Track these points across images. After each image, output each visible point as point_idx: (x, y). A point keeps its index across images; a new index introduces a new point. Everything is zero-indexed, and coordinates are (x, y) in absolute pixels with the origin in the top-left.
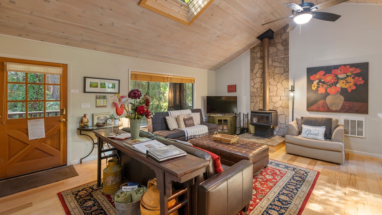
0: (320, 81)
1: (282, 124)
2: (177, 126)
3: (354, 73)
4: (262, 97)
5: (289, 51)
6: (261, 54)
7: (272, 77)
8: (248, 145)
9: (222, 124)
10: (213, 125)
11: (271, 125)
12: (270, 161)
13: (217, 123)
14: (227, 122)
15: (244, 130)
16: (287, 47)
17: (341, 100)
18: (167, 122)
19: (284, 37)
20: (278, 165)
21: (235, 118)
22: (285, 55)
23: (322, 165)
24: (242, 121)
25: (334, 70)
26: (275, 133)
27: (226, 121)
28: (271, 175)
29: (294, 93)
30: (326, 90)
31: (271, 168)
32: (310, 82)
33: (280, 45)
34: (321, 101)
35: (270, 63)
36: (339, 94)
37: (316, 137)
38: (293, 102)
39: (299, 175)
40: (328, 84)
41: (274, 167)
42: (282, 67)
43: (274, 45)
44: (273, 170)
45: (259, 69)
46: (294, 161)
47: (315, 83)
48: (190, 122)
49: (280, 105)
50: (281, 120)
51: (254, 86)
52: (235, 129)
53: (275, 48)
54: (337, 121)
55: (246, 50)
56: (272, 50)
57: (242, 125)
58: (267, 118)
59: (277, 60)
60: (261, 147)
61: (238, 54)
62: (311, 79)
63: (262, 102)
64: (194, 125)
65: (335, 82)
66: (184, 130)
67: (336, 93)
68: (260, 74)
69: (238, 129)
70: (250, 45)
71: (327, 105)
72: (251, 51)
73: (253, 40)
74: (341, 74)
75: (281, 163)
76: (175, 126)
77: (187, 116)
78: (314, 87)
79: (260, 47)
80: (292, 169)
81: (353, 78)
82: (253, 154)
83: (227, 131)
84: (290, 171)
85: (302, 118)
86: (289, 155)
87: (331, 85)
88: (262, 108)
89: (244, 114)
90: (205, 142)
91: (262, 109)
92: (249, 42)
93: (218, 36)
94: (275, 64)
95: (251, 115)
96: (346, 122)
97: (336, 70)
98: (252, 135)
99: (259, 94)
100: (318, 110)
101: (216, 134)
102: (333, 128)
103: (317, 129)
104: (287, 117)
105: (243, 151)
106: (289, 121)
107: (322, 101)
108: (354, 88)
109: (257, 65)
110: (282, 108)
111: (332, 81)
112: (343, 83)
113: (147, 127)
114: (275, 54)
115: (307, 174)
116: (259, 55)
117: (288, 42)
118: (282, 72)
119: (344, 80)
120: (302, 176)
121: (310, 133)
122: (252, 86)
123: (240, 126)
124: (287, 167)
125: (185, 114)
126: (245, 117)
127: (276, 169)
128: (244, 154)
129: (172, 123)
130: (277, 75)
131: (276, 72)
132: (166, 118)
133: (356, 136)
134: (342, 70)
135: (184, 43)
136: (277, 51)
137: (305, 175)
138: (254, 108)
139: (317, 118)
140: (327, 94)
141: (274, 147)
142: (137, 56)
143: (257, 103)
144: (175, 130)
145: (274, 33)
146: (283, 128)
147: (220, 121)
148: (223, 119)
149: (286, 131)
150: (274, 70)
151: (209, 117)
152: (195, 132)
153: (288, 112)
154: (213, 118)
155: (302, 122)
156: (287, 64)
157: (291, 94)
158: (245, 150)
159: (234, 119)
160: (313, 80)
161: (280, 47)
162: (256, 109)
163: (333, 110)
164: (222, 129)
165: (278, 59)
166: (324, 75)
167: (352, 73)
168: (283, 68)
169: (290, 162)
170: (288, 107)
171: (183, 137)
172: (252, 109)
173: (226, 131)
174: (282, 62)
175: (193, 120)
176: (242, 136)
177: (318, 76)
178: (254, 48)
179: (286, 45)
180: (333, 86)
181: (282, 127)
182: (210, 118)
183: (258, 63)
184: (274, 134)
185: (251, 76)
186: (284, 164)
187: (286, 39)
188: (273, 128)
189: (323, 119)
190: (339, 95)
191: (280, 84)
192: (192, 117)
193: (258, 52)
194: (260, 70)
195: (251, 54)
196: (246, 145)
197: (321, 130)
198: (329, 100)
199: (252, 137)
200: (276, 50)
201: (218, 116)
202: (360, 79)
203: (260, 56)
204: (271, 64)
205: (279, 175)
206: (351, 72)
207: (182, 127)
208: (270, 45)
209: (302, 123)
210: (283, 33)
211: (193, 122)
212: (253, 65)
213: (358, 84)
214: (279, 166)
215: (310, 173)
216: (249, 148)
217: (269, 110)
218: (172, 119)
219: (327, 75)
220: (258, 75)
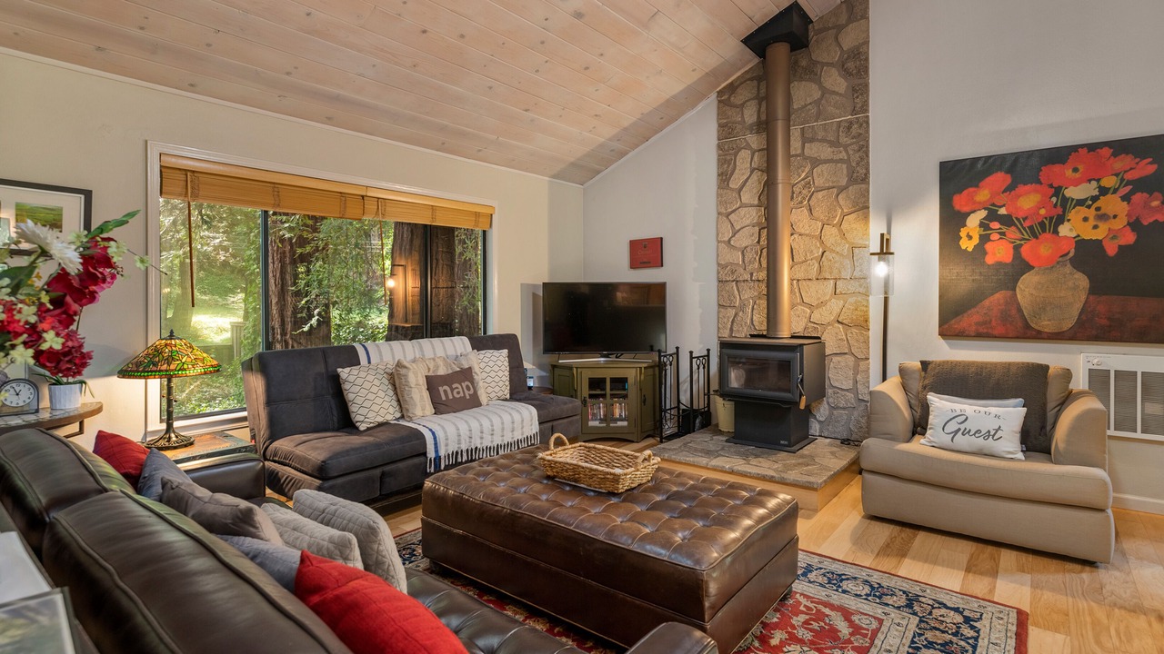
0: (992, 216)
1: (843, 393)
2: (391, 410)
3: (1129, 176)
4: (763, 286)
5: (868, 96)
6: (759, 111)
7: (801, 202)
8: (704, 495)
9: (604, 396)
10: (563, 403)
11: (801, 395)
12: (803, 559)
13: (585, 390)
14: (624, 389)
15: (694, 420)
16: (861, 81)
17: (1076, 288)
18: (345, 393)
19: (848, 40)
20: (836, 580)
21: (657, 369)
22: (854, 112)
23: (1022, 570)
24: (685, 382)
25: (1050, 165)
26: (815, 428)
27: (620, 383)
28: (812, 642)
29: (888, 262)
30: (1017, 248)
31: (811, 605)
32: (951, 221)
33: (834, 72)
34: (997, 296)
35: (796, 145)
36: (1069, 265)
37: (990, 444)
38: (886, 300)
39: (940, 638)
40: (1027, 224)
41: (821, 594)
42: (841, 161)
43: (812, 73)
44: (818, 611)
45: (752, 172)
46: (902, 554)
47: (974, 221)
48: (460, 390)
49: (835, 313)
50: (838, 375)
51: (732, 243)
52: (658, 414)
53: (814, 87)
54: (1067, 375)
55: (703, 96)
56: (804, 93)
57: (685, 398)
58: (785, 367)
59: (821, 134)
60: (762, 505)
61: (672, 111)
62: (957, 207)
63: (764, 303)
64: (478, 404)
65: (1051, 219)
66: (420, 428)
67: (1058, 263)
68: (755, 191)
69: (668, 416)
70: (714, 75)
71: (1020, 310)
72: (719, 101)
73: (729, 51)
74: (1076, 183)
75: (850, 571)
76: (383, 412)
77: (446, 364)
78: (970, 237)
79: (755, 83)
80: (902, 601)
81: (1126, 198)
82: (726, 547)
83: (625, 423)
84: (894, 614)
85: (925, 364)
86: (878, 527)
87: (1037, 229)
88: (762, 327)
89: (691, 353)
90: (501, 488)
91: (765, 333)
92: (712, 61)
93: (579, 15)
94: (813, 150)
95: (721, 357)
96: (1099, 379)
97: (1057, 168)
98: (725, 439)
99: (752, 274)
100: (983, 334)
101: (559, 443)
102: (1051, 404)
103: (994, 410)
104: (861, 363)
105: (675, 531)
106: (868, 377)
107: (999, 297)
108: (1130, 238)
109: (744, 155)
110: (840, 326)
111: (1043, 212)
112: (1086, 219)
113: (244, 419)
114: (814, 111)
115: (972, 627)
116: (750, 115)
117: (867, 59)
118: (844, 182)
119: (1089, 207)
120: (955, 639)
121: (962, 427)
122: (724, 242)
123: (679, 401)
124: (878, 593)
125: (443, 355)
126: (695, 367)
127: (832, 607)
128: (678, 549)
129: (371, 396)
130: (820, 195)
131: (819, 182)
132: (338, 376)
133: (1139, 435)
134: (1081, 168)
135: (424, 32)
136: (823, 96)
137: (968, 632)
138: (731, 329)
139: (987, 363)
140: (1021, 267)
141: (816, 490)
142: (192, 85)
143: (742, 307)
144: (382, 428)
145: (810, 26)
146: (844, 408)
147: (596, 384)
148: (608, 374)
149: (858, 422)
150: (811, 173)
151: (554, 367)
152: (476, 434)
153: (867, 342)
154: (566, 373)
155: (927, 382)
156: (861, 148)
157: (880, 269)
158: (684, 528)
159: (654, 375)
160: (965, 209)
161: (835, 81)
162: (742, 335)
163: (1046, 330)
164: (605, 416)
165: (825, 130)
166: (1009, 189)
167: (1122, 180)
168: (845, 166)
169: (887, 564)
170: (864, 324)
171: (416, 460)
172: (725, 334)
173: (620, 423)
174: (844, 140)
175: (472, 383)
176: (685, 445)
177: (983, 195)
178: (732, 88)
179: (859, 71)
180: (1044, 231)
181: (842, 404)
182: (557, 371)
183: (748, 147)
184: (811, 432)
185: (721, 201)
186: (863, 574)
187: (858, 47)
188: (808, 409)
189: (1013, 370)
190: (1068, 268)
191: (835, 231)
192: (470, 368)
193: (748, 103)
194: (755, 176)
195: (720, 114)
196: (691, 494)
197: (1009, 415)
198: (1027, 289)
199: (723, 449)
200: (817, 95)
201: (591, 363)
202: (1155, 203)
203: (754, 119)
204: (799, 152)
205: (848, 641)
206: (1117, 175)
207: (418, 412)
208: (795, 72)
209: (924, 388)
210: (847, 25)
211: (475, 392)
212: (728, 158)
213: (1146, 224)
214: (845, 585)
215: (985, 622)
216: (705, 516)
217: (793, 337)
218: (370, 378)
219: (1021, 188)
220: (749, 196)
